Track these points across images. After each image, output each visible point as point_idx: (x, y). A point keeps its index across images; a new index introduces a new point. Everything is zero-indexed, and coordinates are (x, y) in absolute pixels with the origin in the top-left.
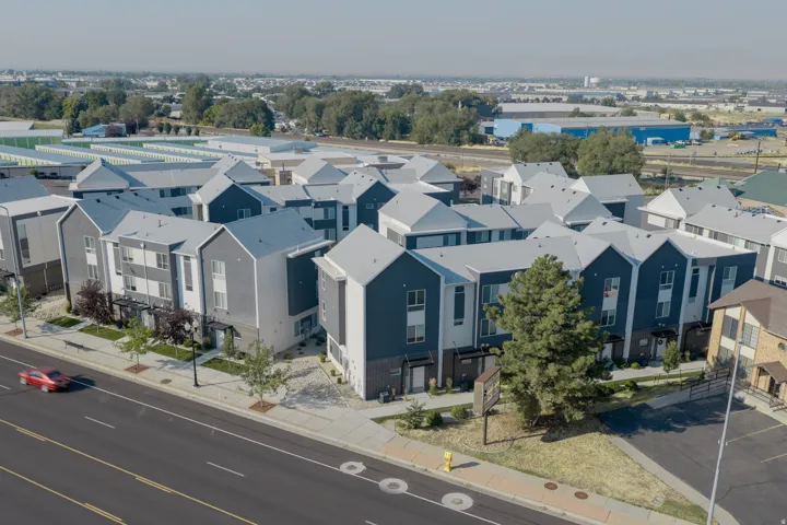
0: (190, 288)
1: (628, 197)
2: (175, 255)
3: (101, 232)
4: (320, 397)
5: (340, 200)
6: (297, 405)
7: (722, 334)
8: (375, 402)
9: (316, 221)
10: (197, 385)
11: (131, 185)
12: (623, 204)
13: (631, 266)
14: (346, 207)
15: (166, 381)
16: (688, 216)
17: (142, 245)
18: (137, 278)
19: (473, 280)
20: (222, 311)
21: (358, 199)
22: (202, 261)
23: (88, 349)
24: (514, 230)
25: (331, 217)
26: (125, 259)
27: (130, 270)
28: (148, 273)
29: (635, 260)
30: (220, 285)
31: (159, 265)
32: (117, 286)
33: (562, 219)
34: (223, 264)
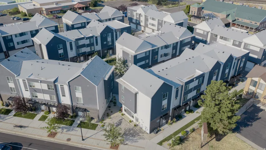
0: (64, 96)
1: (184, 20)
2: (56, 85)
3: (16, 75)
4: (133, 136)
5: (94, 35)
6: (127, 142)
7: (250, 85)
8: (153, 133)
9: (87, 45)
10: (83, 140)
11: (2, 34)
12: (183, 23)
13: (221, 65)
14: (96, 37)
15: (69, 140)
16: (212, 30)
17: (40, 82)
18: (37, 93)
19: (182, 84)
20: (81, 103)
21: (101, 34)
22: (69, 86)
23: (25, 127)
24: (165, 46)
25: (92, 42)
26: (31, 86)
27: (34, 91)
28: (43, 92)
29: (222, 63)
30: (79, 94)
31: (49, 89)
32: (27, 95)
33: (178, 38)
34: (80, 88)
